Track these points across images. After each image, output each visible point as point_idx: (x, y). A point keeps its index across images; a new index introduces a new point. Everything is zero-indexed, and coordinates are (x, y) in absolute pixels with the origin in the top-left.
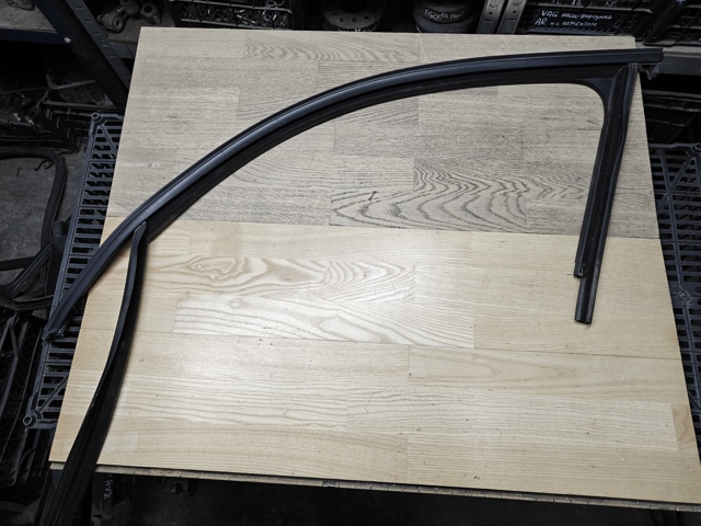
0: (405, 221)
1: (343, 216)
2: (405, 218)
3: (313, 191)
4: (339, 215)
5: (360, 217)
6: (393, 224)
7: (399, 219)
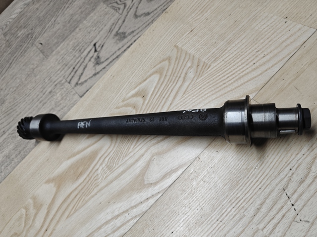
0: (135, 34)
1: (86, 81)
2: (133, 32)
3: (50, 92)
4: (82, 84)
5: (99, 68)
6: (129, 44)
7: (129, 37)
